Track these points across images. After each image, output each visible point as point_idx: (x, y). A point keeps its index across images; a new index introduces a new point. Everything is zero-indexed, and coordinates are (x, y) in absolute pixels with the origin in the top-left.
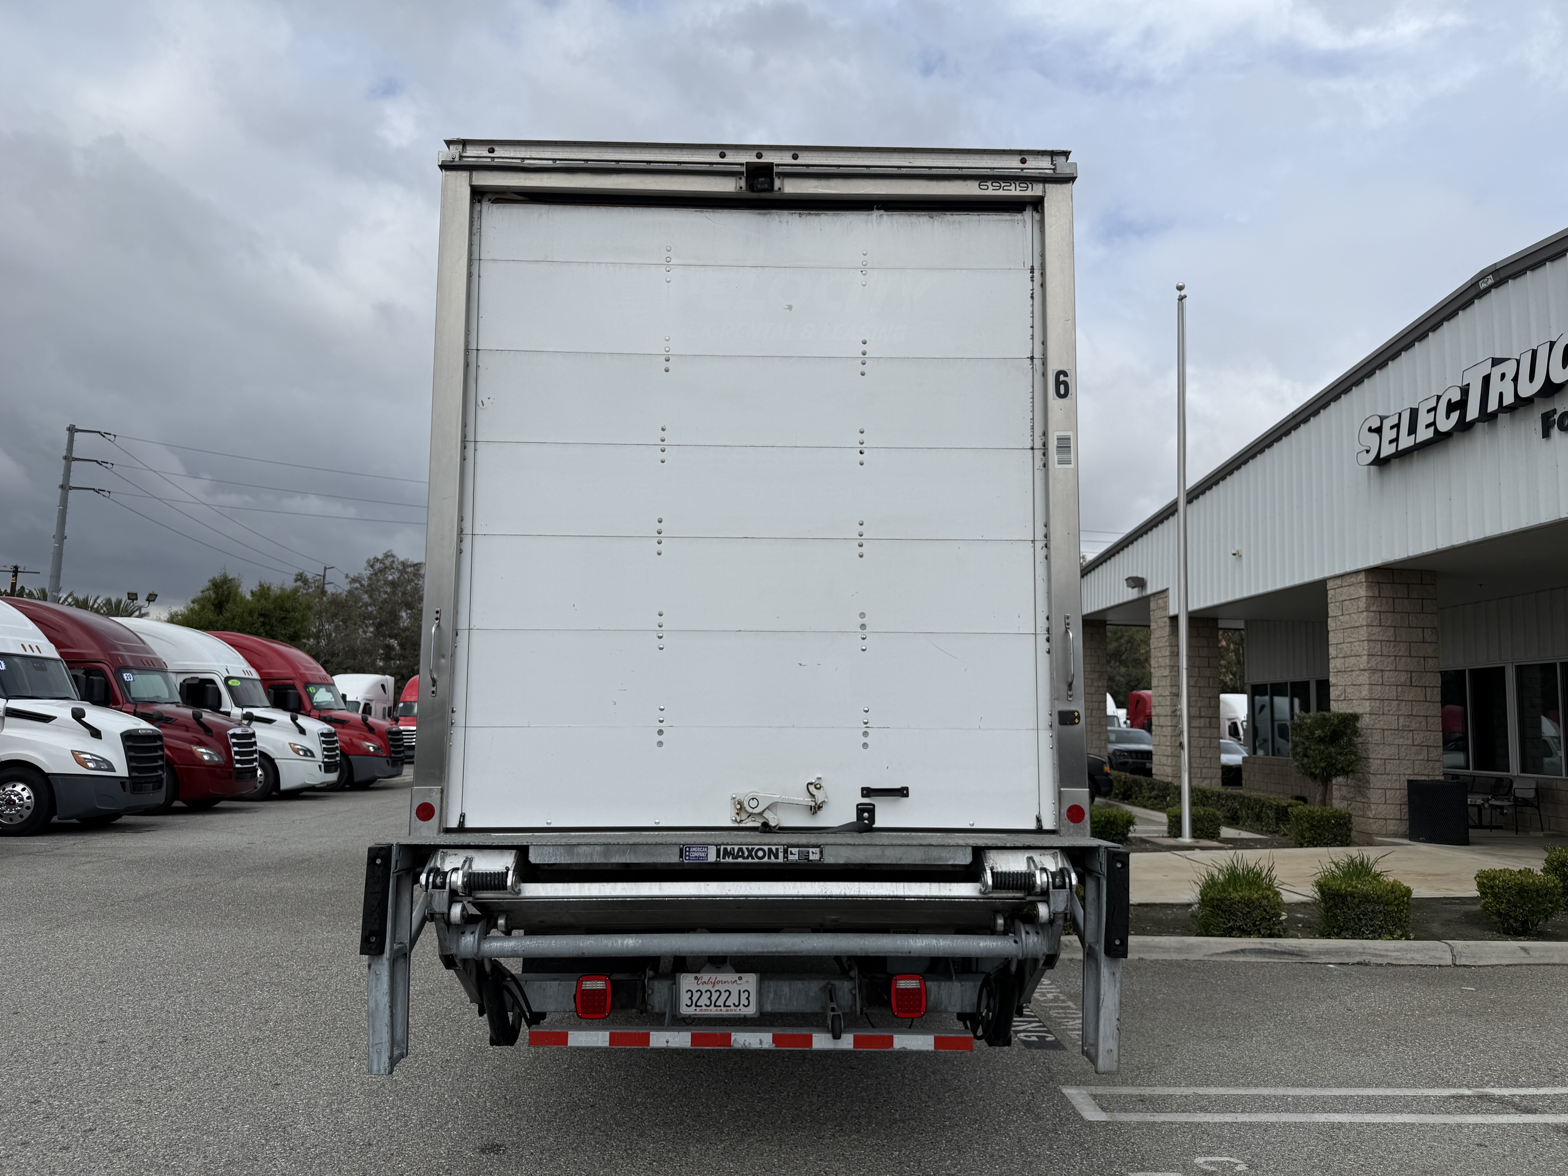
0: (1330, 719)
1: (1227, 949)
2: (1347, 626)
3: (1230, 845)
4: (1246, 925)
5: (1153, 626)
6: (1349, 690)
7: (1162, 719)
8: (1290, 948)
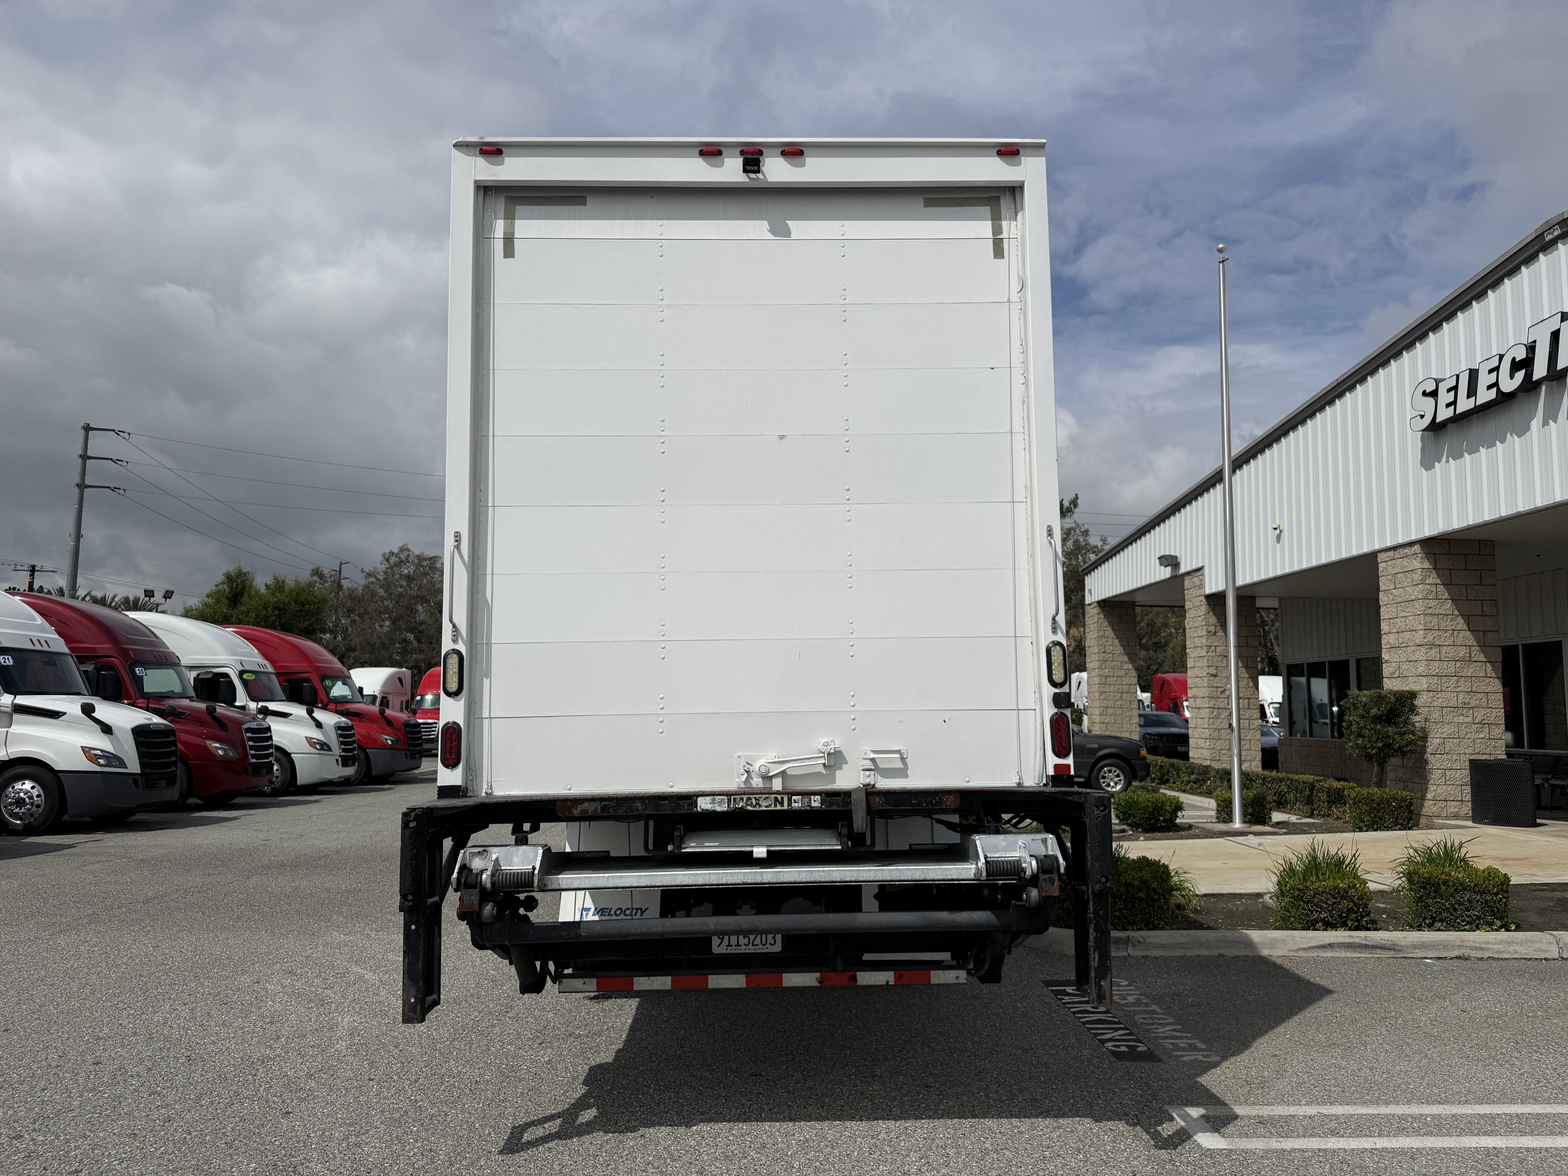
0: (1386, 696)
1: (1314, 944)
2: (1400, 600)
3: (1284, 830)
4: (1331, 917)
5: (1188, 605)
6: (1404, 667)
7: (1199, 701)
8: (1383, 942)
